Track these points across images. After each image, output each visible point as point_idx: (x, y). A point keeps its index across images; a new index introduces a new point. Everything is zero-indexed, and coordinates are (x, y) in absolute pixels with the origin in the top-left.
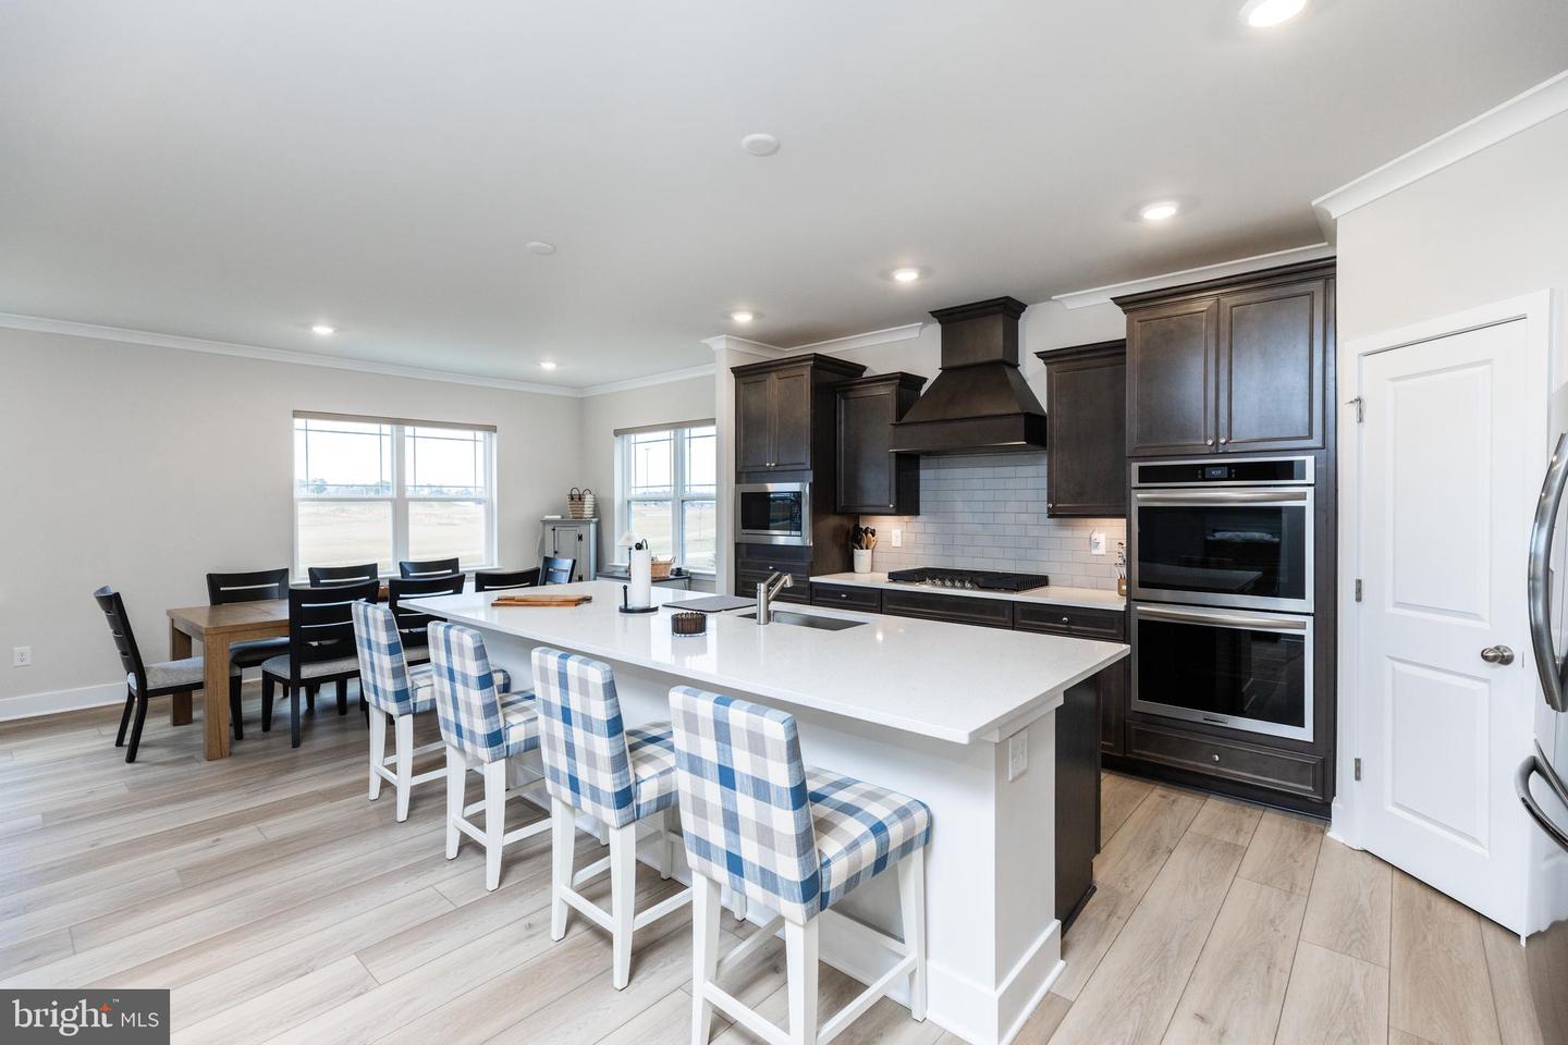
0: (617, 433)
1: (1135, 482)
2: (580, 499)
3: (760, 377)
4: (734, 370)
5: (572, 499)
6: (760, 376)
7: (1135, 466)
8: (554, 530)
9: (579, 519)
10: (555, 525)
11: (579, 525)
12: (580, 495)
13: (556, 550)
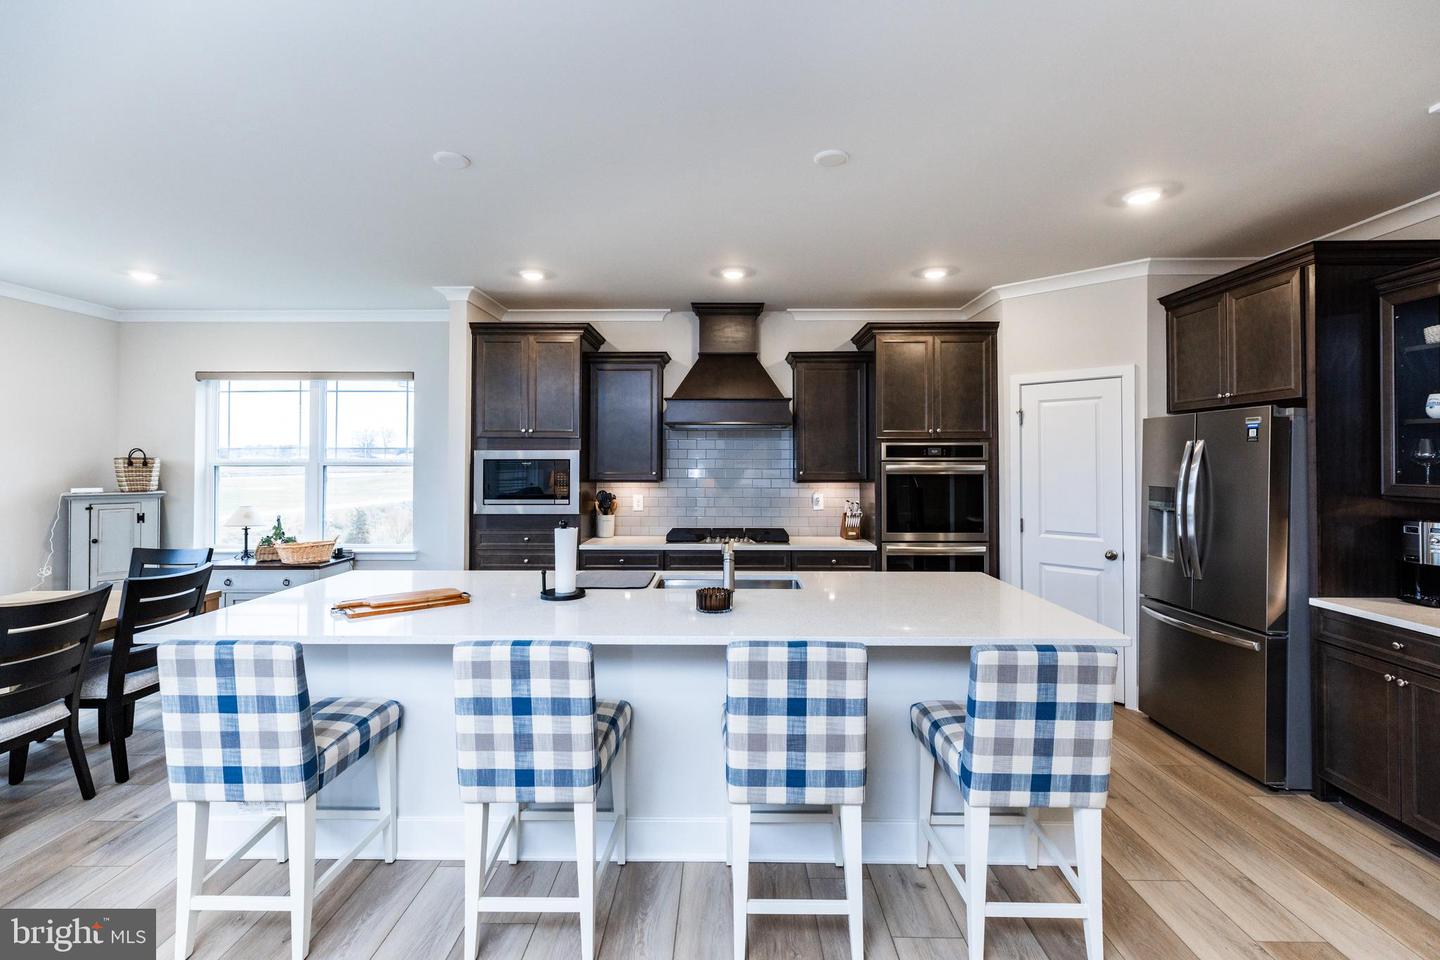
0: (200, 376)
1: (884, 456)
2: (145, 464)
3: (509, 338)
4: (472, 325)
5: (130, 464)
6: (514, 337)
7: (884, 446)
8: (90, 509)
9: (140, 491)
10: (92, 502)
11: (139, 500)
12: (145, 458)
13: (93, 537)
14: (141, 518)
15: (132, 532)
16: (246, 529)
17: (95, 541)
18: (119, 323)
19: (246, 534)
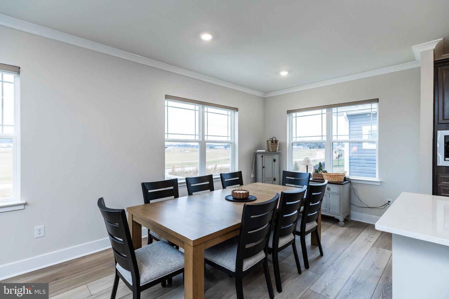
0: (289, 112)
2: (276, 142)
5: (272, 142)
8: (262, 157)
9: (274, 152)
10: (263, 155)
11: (274, 154)
12: (276, 140)
13: (263, 166)
14: (275, 160)
15: (272, 165)
16: (307, 166)
17: (264, 167)
18: (265, 98)
19: (307, 168)
